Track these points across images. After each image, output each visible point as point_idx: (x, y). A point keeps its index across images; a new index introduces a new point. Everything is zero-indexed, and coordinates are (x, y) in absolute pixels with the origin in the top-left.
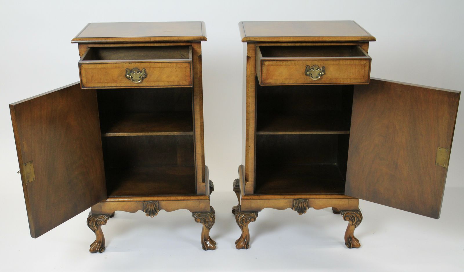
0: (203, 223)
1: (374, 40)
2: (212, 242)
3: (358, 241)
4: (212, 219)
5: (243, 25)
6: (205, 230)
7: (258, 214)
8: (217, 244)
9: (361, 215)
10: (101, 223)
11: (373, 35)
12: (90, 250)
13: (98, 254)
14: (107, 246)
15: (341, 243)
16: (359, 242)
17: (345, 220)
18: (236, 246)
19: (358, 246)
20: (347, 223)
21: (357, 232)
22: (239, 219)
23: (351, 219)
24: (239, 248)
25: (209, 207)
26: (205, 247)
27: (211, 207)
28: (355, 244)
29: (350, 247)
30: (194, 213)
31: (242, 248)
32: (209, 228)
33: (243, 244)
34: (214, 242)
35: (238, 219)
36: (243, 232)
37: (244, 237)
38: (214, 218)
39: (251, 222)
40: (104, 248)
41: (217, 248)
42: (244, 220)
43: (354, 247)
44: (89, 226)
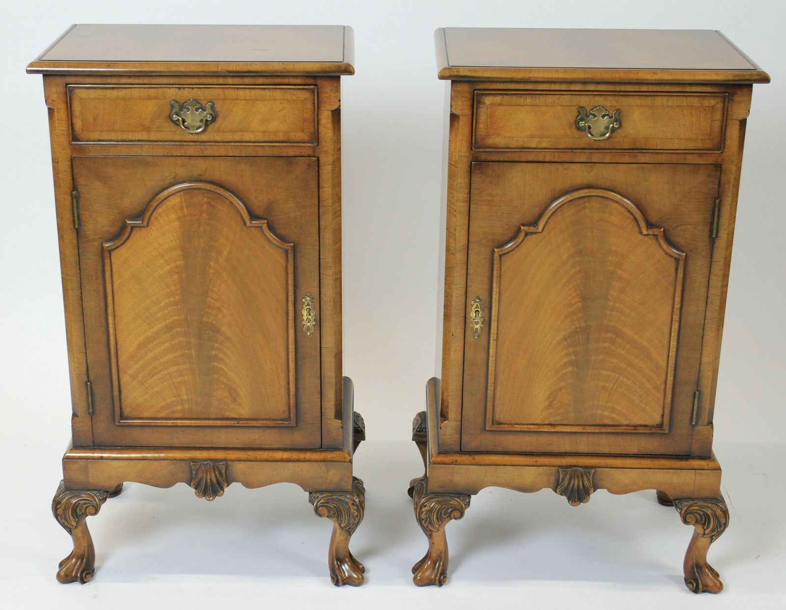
0: (335, 519)
1: (764, 79)
2: (357, 567)
3: (716, 575)
4: (358, 510)
5: (444, 35)
6: (340, 536)
7: (469, 501)
8: (368, 571)
9: (726, 513)
10: (85, 511)
11: (764, 67)
12: (59, 575)
13: (76, 587)
14: (99, 568)
15: (673, 579)
16: (720, 579)
17: (685, 521)
18: (415, 578)
19: (716, 588)
20: (689, 531)
21: (715, 553)
22: (422, 512)
23: (701, 520)
24: (421, 582)
25: (351, 481)
26: (338, 580)
27: (355, 479)
28: (711, 584)
29: (696, 591)
30: (313, 492)
31: (430, 583)
32: (349, 531)
33: (431, 575)
34: (361, 567)
35: (420, 513)
36: (432, 544)
37: (434, 555)
38: (361, 507)
39: (453, 521)
40: (93, 571)
41: (367, 582)
42: (435, 515)
43: (706, 590)
44: (56, 516)
